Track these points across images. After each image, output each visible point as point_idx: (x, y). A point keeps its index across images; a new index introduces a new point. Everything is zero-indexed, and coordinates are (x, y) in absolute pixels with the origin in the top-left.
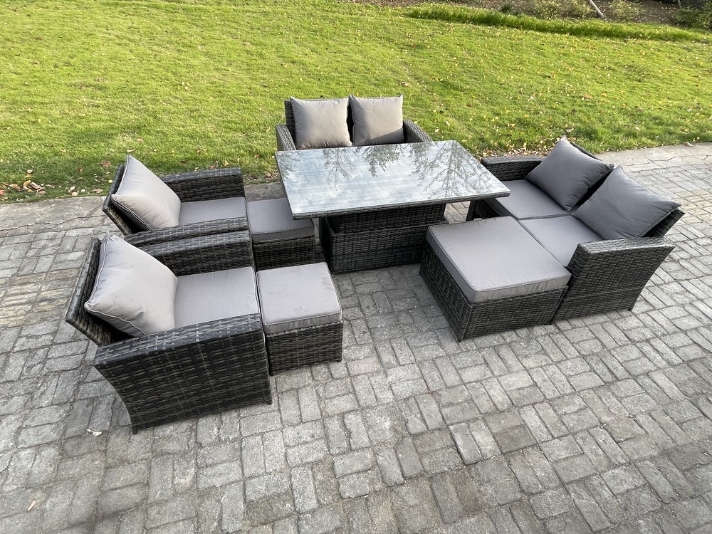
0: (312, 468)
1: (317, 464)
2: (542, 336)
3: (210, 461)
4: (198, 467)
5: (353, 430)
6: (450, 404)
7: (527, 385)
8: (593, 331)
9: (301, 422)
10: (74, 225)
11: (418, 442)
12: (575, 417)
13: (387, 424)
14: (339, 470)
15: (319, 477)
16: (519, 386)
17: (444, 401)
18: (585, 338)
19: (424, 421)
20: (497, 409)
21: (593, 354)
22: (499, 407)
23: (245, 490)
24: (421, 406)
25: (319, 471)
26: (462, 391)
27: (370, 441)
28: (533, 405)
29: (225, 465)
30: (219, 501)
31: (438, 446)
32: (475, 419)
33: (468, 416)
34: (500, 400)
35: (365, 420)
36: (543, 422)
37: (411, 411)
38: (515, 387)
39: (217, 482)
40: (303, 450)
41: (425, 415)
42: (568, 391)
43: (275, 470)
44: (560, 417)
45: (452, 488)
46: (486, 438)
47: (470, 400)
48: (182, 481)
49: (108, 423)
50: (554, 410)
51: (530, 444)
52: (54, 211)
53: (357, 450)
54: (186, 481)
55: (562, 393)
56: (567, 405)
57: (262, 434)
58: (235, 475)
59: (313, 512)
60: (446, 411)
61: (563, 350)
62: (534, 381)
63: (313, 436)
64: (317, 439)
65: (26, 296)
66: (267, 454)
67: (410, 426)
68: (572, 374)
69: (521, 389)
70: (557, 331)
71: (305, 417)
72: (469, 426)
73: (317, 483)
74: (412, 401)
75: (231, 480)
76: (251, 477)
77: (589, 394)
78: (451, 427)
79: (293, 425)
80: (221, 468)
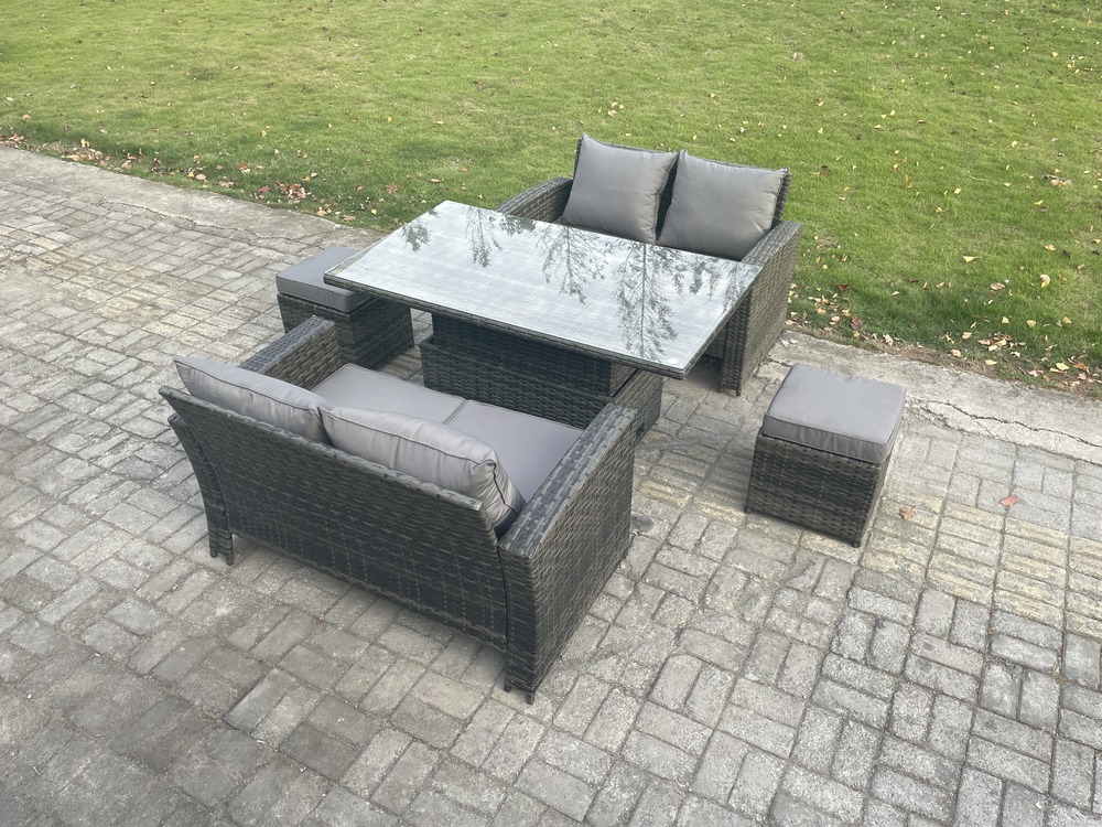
0: (101, 591)
1: (111, 591)
2: (600, 679)
3: (51, 519)
4: (39, 519)
5: (186, 589)
6: (318, 649)
7: (451, 712)
8: (714, 744)
9: (159, 544)
10: (272, 244)
11: (219, 653)
12: (445, 807)
13: (222, 611)
14: (117, 611)
15: (94, 604)
16: (438, 704)
17: (317, 639)
18: (675, 740)
19: (259, 640)
20: (361, 700)
21: (647, 772)
22: (367, 701)
23: (36, 562)
24: (284, 623)
25: (103, 598)
26: (354, 648)
27: (181, 612)
28: (415, 739)
29: (55, 530)
30: (10, 555)
31: (231, 674)
32: (315, 688)
33: (313, 678)
34: (385, 694)
35: (210, 588)
36: (390, 769)
37: (265, 619)
38: (431, 700)
39: (31, 539)
40: (122, 568)
41: (272, 634)
42: (500, 774)
43: (78, 567)
44: (427, 786)
45: (171, 726)
46: (291, 716)
47: (346, 664)
48: (16, 518)
49: (45, 436)
50: (433, 774)
51: (326, 773)
52: (276, 224)
53: (157, 609)
54: (17, 520)
55: (487, 766)
56: (465, 785)
57: (117, 528)
58: (46, 546)
59: (44, 625)
60: (300, 651)
61: (598, 722)
62: (471, 718)
63: (147, 564)
64: (146, 571)
65: (146, 295)
66: (93, 548)
67: (240, 632)
68: (552, 761)
69: (437, 710)
70: (640, 693)
71: (169, 543)
72: (293, 687)
73: (84, 606)
74: (285, 610)
75: (40, 547)
76: (54, 557)
77: (528, 807)
78: (275, 671)
79: (150, 542)
80: (49, 530)
